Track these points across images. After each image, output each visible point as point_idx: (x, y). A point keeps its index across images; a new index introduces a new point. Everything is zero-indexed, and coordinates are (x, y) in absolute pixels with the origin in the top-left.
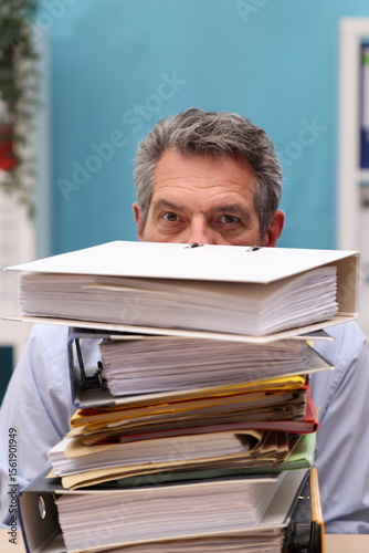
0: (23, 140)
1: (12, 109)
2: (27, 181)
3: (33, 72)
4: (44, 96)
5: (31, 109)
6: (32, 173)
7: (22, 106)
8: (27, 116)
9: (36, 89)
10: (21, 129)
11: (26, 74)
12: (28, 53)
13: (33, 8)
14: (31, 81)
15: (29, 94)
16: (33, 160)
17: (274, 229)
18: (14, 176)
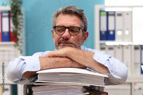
0: (19, 35)
1: (16, 27)
2: (20, 44)
3: (22, 18)
4: (24, 24)
5: (21, 27)
6: (21, 42)
7: (19, 26)
8: (20, 29)
9: (22, 22)
10: (19, 32)
11: (19, 19)
12: (20, 14)
13: (21, 3)
14: (21, 20)
15: (21, 24)
16: (22, 39)
17: (86, 36)
18: (17, 43)
